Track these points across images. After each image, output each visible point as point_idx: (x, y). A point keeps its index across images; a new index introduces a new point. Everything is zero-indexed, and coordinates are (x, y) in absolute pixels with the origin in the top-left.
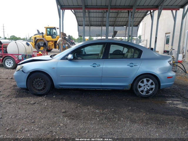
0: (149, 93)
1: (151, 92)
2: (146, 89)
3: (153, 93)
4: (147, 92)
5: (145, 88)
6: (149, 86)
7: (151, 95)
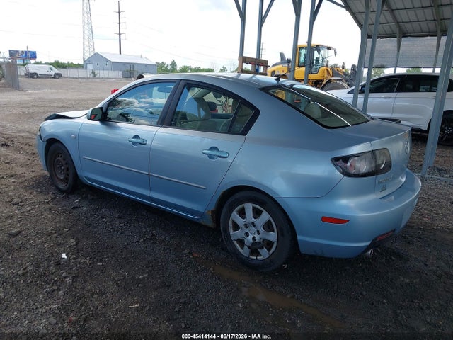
0: (259, 254)
1: (264, 254)
2: (250, 238)
3: (270, 260)
4: (254, 249)
5: (247, 235)
6: (259, 233)
7: (264, 264)
